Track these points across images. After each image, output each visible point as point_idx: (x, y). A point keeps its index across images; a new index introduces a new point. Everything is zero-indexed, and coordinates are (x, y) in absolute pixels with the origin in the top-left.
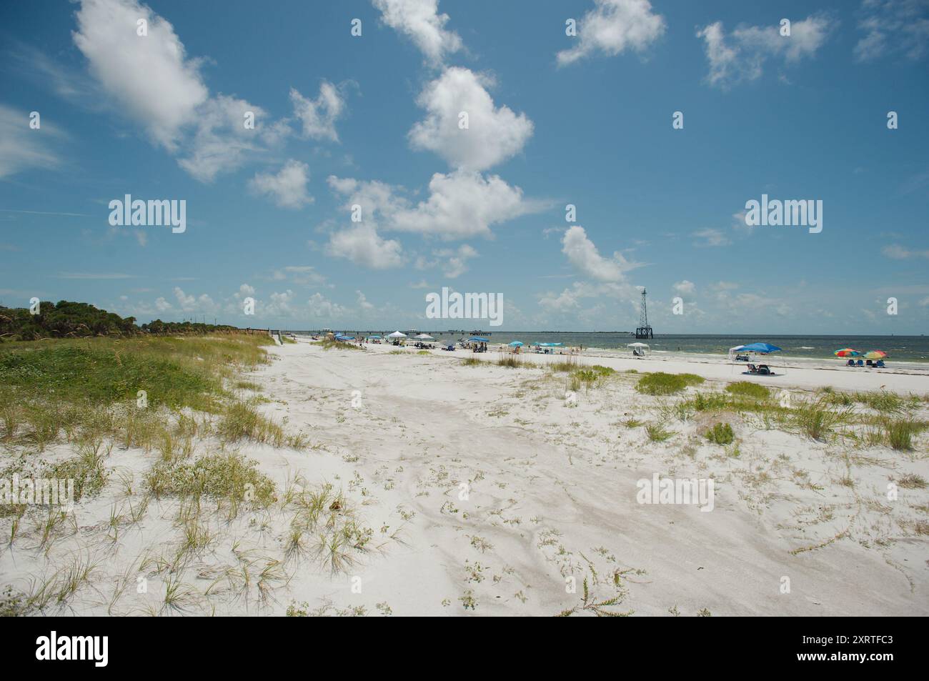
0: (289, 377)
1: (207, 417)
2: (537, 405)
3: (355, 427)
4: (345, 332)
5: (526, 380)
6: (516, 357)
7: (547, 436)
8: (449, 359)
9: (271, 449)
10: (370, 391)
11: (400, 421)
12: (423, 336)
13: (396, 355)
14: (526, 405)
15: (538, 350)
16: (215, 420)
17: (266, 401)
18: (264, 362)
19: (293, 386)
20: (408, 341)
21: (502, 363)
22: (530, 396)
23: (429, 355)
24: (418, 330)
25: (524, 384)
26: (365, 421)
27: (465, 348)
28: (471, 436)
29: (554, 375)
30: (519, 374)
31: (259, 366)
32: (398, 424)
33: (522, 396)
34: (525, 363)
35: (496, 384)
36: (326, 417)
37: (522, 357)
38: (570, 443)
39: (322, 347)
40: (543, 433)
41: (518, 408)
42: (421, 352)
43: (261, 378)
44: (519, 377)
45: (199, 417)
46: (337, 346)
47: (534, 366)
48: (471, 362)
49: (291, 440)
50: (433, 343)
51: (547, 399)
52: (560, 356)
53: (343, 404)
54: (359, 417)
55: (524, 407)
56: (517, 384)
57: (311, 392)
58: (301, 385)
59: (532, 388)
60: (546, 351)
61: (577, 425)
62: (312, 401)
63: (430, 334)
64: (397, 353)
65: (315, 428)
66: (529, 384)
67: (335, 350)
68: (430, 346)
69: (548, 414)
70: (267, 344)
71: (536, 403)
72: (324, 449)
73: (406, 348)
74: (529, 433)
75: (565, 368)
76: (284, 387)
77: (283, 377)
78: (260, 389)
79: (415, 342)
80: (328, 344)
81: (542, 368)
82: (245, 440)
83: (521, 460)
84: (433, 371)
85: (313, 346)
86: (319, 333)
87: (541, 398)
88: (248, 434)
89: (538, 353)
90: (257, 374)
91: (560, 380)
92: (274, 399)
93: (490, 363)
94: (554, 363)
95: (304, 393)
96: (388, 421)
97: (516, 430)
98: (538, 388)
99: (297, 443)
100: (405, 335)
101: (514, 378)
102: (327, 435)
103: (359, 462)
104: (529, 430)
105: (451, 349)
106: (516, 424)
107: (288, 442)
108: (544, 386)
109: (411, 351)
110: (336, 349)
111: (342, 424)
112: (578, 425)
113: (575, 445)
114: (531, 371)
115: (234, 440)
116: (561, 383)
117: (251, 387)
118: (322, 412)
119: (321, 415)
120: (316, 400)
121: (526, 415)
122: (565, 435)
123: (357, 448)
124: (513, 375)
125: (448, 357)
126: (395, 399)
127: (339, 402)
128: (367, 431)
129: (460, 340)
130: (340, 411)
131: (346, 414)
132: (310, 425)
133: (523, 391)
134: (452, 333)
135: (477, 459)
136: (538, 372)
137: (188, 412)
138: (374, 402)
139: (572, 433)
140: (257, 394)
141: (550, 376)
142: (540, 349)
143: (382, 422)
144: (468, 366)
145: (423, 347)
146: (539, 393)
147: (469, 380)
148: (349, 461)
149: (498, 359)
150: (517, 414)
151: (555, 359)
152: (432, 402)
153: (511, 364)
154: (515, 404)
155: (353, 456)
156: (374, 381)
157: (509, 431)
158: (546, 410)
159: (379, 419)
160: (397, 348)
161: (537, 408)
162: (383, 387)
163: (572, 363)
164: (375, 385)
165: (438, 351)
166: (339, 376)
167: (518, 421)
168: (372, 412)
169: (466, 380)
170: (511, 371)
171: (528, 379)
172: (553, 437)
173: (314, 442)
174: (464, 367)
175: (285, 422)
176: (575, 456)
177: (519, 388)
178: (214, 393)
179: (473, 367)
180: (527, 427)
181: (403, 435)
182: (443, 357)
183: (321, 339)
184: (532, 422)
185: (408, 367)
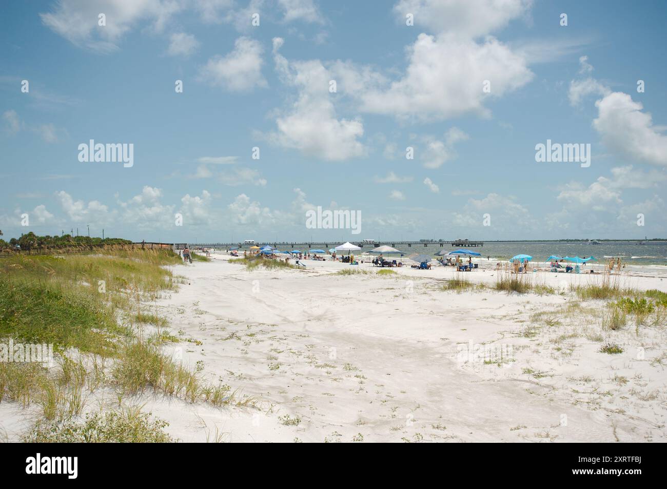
0: (202, 307)
1: (99, 361)
2: (559, 349)
3: (294, 376)
4: (275, 245)
5: (537, 312)
6: (522, 278)
7: (576, 396)
8: (423, 281)
9: (182, 404)
10: (315, 327)
11: (356, 369)
12: (385, 249)
13: (346, 275)
14: (540, 349)
15: (556, 268)
16: (109, 365)
17: (174, 340)
18: (169, 287)
19: (208, 320)
20: (364, 256)
21: (501, 287)
22: (546, 335)
23: (393, 275)
24: (377, 241)
25: (536, 318)
26: (308, 369)
27: (446, 265)
28: (459, 392)
29: (584, 305)
30: (528, 302)
31: (162, 293)
32: (353, 373)
33: (534, 335)
34: (537, 287)
35: (493, 317)
36: (254, 362)
37: (531, 278)
38: (613, 407)
39: (245, 266)
40: (569, 391)
41: (527, 352)
42: (381, 272)
43: (165, 310)
44: (528, 307)
45: (89, 362)
46: (265, 264)
47: (551, 291)
48: (455, 285)
49: (208, 393)
50: (398, 260)
51: (572, 340)
52: (592, 275)
53: (276, 345)
54: (298, 363)
55: (537, 352)
56: (525, 317)
57: (232, 328)
58: (219, 318)
59: (549, 323)
60: (569, 269)
61: (623, 380)
62: (234, 340)
63: (393, 245)
64: (348, 272)
65: (240, 377)
66: (545, 317)
67: (262, 271)
68: (395, 262)
69: (576, 362)
70: (171, 263)
71: (556, 346)
72: (253, 407)
73: (361, 267)
74: (546, 390)
75: (599, 293)
76: (196, 321)
77: (195, 308)
78: (164, 323)
79: (373, 257)
80: (253, 262)
81: (562, 294)
82: (148, 393)
83: (537, 431)
84: (401, 298)
85: (232, 265)
86: (240, 246)
87: (563, 338)
88: (152, 384)
89: (556, 271)
90: (159, 303)
91: (592, 312)
92: (184, 337)
93: (482, 286)
94: (582, 286)
95: (223, 329)
96: (340, 369)
97: (527, 386)
98: (558, 323)
99: (216, 397)
100: (359, 248)
101: (521, 308)
102: (257, 387)
103: (301, 426)
104: (547, 386)
105: (424, 266)
106: (526, 377)
107: (204, 396)
108: (568, 320)
109: (368, 270)
110: (264, 268)
111: (277, 372)
112: (625, 381)
113: (622, 412)
114: (546, 298)
115: (134, 393)
116: (594, 316)
117: (153, 321)
118: (248, 356)
119: (247, 359)
120: (239, 339)
121: (542, 363)
122: (604, 395)
123: (298, 406)
124: (518, 304)
125: (421, 278)
126: (347, 338)
127: (270, 342)
128: (310, 382)
129: (438, 254)
130: (274, 354)
131: (281, 358)
132: (232, 374)
133: (534, 328)
134: (425, 243)
135: (469, 426)
136: (556, 299)
137: (74, 354)
138: (318, 341)
139: (615, 394)
140: (162, 330)
141: (576, 305)
142: (559, 266)
143: (330, 370)
144: (451, 291)
145: (384, 264)
146: (560, 331)
147: (452, 311)
148: (287, 423)
149: (496, 281)
150: (528, 362)
151: (583, 280)
152: (399, 342)
153: (516, 287)
154: (524, 347)
155: (292, 417)
156: (317, 312)
157: (515, 386)
158: (573, 357)
159: (326, 365)
160: (347, 266)
161: (557, 353)
162: (330, 320)
163: (611, 286)
164: (319, 318)
165: (406, 270)
166: (269, 306)
167: (529, 371)
168: (316, 356)
169: (449, 312)
170: (515, 297)
171: (542, 311)
172: (585, 398)
173: (239, 397)
174: (446, 292)
175: (200, 369)
176: (624, 429)
177: (529, 323)
178: (105, 329)
179: (459, 293)
180: (544, 381)
181: (361, 389)
182: (414, 278)
183: (241, 254)
184: (551, 373)
185: (365, 292)
